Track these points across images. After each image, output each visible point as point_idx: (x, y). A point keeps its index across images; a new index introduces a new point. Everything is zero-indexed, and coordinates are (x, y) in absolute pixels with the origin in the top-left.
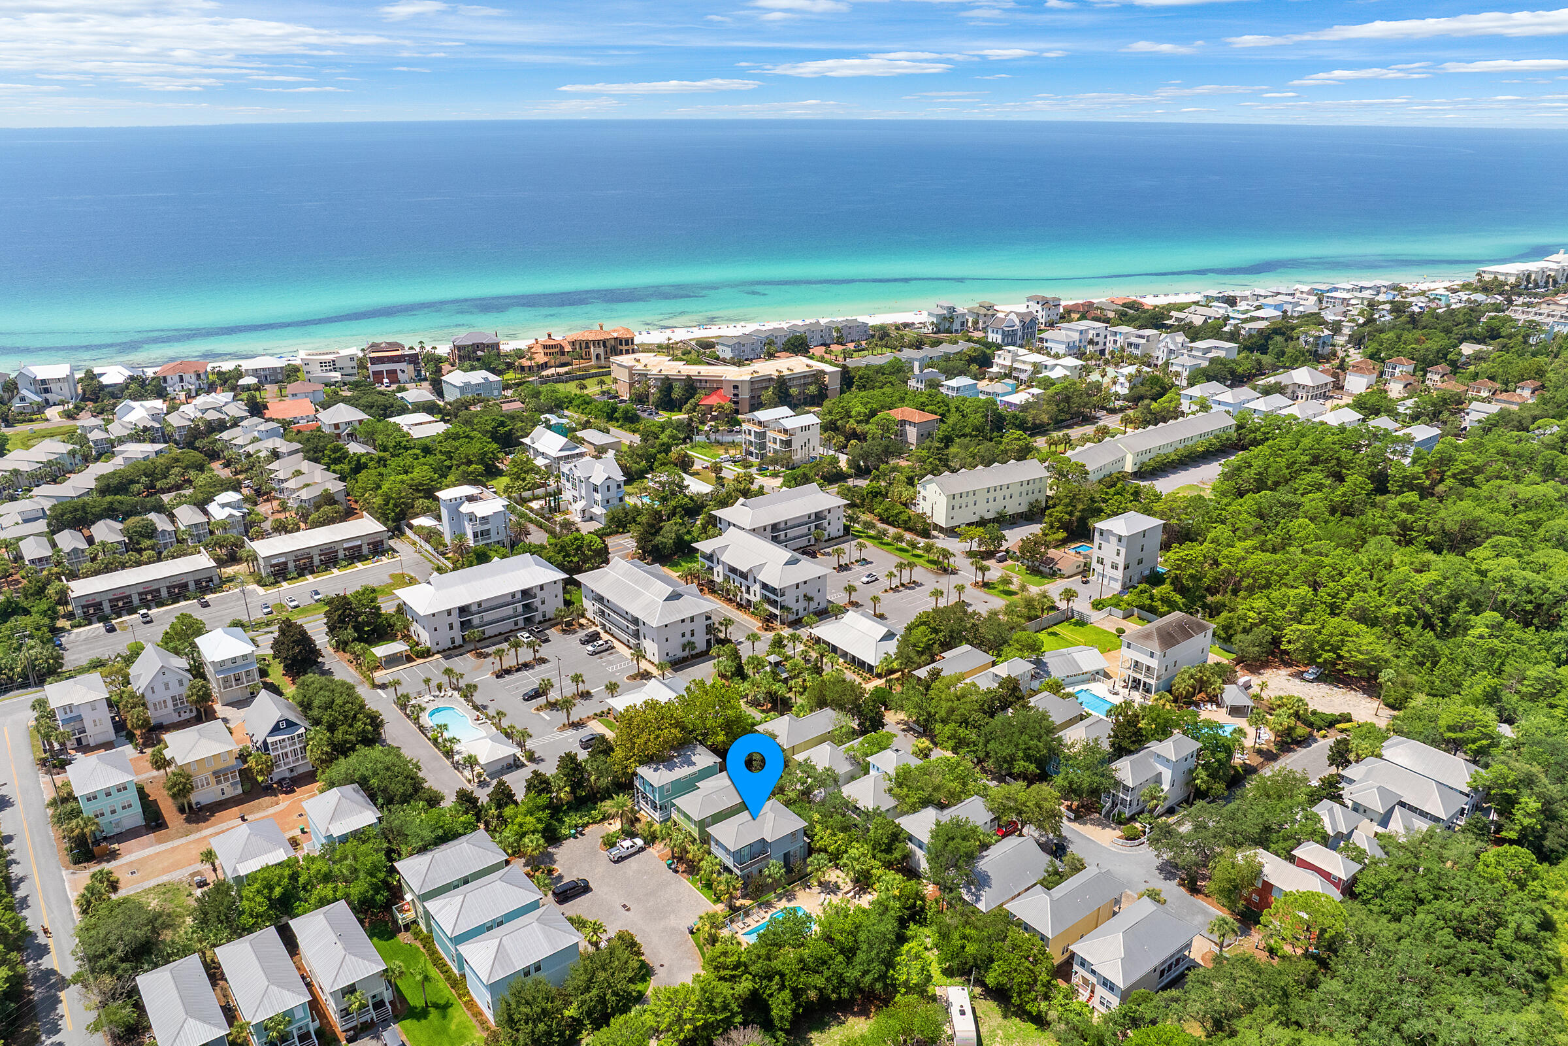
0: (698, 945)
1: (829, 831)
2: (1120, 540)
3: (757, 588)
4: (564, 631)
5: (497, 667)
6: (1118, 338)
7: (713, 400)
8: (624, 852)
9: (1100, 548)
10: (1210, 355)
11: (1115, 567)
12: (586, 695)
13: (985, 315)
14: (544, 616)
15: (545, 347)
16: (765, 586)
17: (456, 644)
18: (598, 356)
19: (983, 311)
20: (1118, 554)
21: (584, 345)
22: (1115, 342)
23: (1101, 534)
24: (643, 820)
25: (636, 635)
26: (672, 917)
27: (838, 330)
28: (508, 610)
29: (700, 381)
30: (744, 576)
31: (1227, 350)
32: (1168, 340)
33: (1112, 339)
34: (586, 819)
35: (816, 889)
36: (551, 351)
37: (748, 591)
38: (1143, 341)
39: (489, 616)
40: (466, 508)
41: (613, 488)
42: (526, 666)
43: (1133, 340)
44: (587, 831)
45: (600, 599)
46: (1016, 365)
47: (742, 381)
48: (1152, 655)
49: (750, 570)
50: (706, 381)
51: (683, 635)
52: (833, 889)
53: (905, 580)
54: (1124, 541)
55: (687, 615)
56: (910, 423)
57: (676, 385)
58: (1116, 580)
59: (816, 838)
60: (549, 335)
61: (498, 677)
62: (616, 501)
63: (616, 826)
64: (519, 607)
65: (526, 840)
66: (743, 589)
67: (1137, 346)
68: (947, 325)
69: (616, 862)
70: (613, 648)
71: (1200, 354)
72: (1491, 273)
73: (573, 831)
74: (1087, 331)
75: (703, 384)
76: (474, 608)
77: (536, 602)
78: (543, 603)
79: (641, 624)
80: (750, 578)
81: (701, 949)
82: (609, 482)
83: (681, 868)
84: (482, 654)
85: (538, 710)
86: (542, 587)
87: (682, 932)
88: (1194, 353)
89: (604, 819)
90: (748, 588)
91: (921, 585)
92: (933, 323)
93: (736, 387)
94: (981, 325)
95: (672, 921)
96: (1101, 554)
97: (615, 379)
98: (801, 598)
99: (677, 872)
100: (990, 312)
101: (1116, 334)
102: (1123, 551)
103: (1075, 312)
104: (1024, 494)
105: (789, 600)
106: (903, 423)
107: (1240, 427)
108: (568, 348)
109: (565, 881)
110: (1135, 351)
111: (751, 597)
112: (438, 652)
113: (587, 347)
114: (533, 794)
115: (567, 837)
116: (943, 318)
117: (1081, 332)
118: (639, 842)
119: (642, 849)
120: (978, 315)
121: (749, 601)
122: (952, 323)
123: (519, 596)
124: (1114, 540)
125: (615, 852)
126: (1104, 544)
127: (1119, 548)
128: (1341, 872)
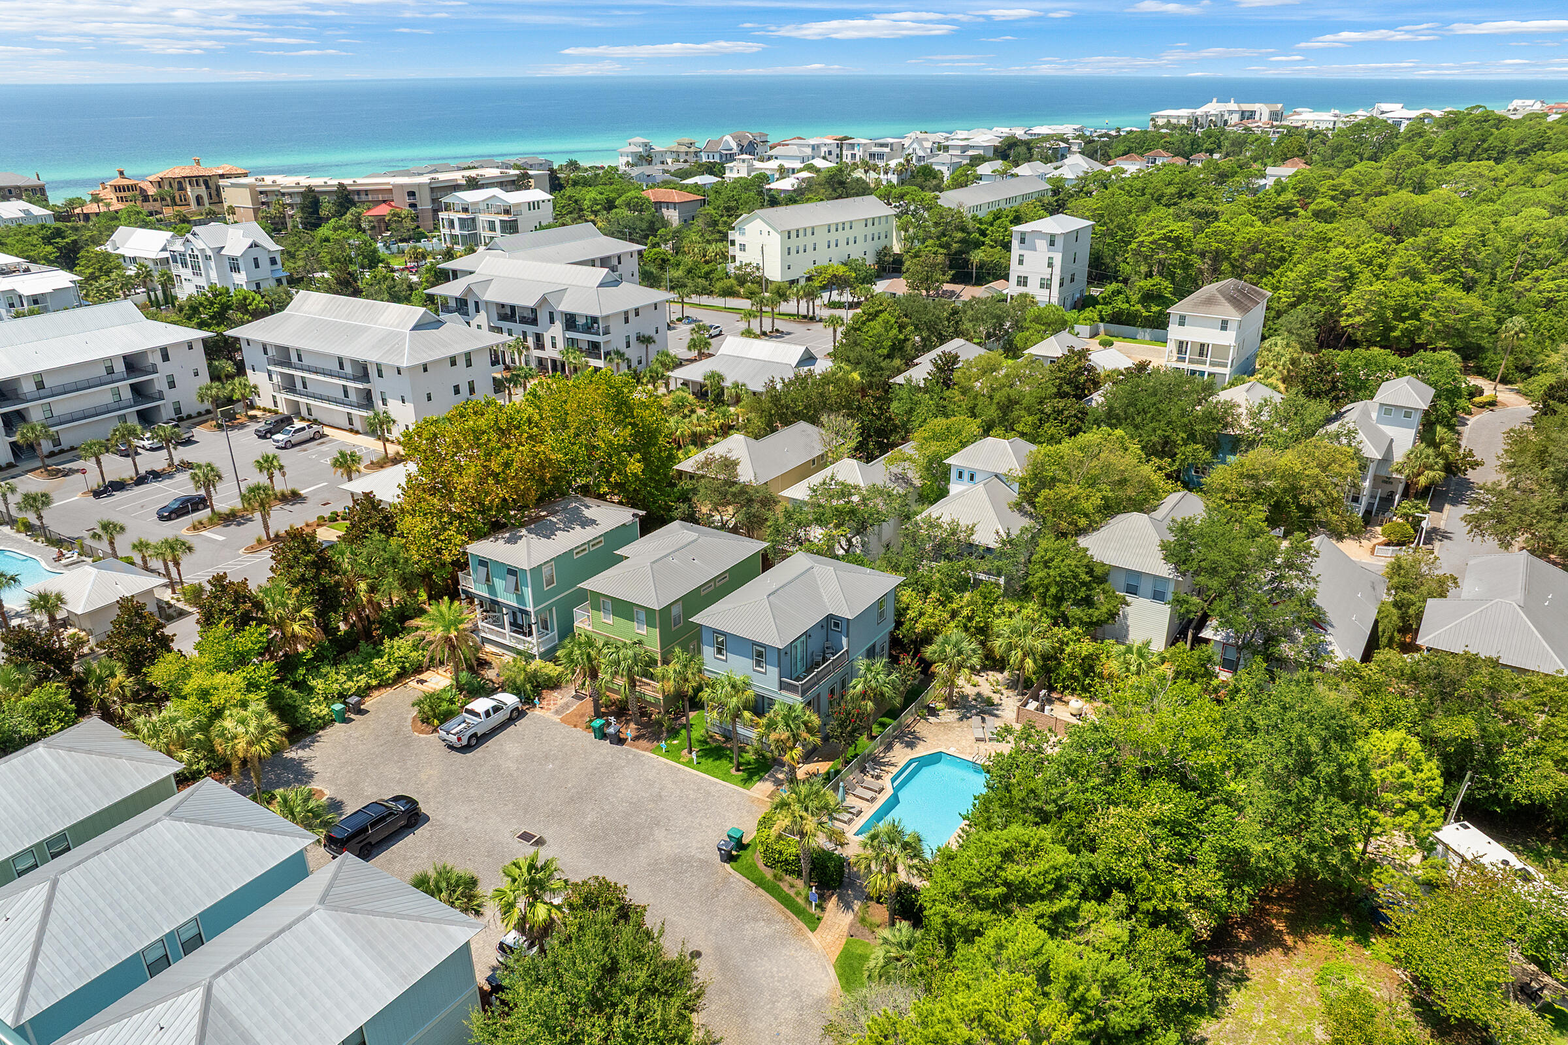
0: (760, 883)
1: (934, 594)
2: (1052, 243)
3: (557, 330)
4: (220, 427)
5: (94, 480)
6: (856, 150)
7: (383, 210)
8: (481, 725)
9: (1021, 262)
10: (970, 153)
11: (1045, 285)
12: (294, 497)
13: (687, 153)
14: (178, 410)
15: (117, 189)
16: (570, 322)
18: (199, 200)
19: (684, 149)
20: (1050, 265)
21: (176, 186)
23: (1022, 241)
24: (495, 661)
25: (367, 400)
26: (659, 834)
28: (102, 396)
29: (358, 192)
30: (531, 318)
31: (984, 148)
33: (849, 153)
34: (363, 680)
35: (949, 716)
36: (127, 194)
37: (540, 345)
39: (63, 405)
41: (265, 262)
42: (156, 475)
43: (875, 149)
44: (369, 703)
45: (283, 357)
47: (419, 185)
48: (1224, 326)
49: (544, 300)
50: (367, 192)
51: (457, 390)
52: (986, 707)
53: (767, 328)
54: (1059, 243)
55: (458, 349)
56: (668, 205)
57: (324, 199)
59: (911, 614)
60: (121, 173)
61: (97, 494)
63: (439, 680)
64: (124, 388)
65: (228, 724)
66: (531, 341)
68: (645, 165)
69: (466, 749)
70: (323, 436)
71: (958, 152)
72: (1163, 117)
73: (338, 706)
74: (818, 146)
75: (363, 197)
76: (28, 387)
77: (159, 381)
78: (172, 385)
79: (373, 372)
80: (543, 317)
81: (773, 890)
82: (255, 252)
83: (630, 731)
84: (59, 471)
85: (195, 528)
86: (165, 354)
87: (705, 864)
88: (951, 152)
89: (402, 675)
90: (538, 338)
91: (789, 334)
92: (628, 163)
93: (412, 194)
95: (666, 844)
96: (1022, 270)
97: (230, 207)
98: (633, 341)
99: (621, 741)
100: (692, 149)
101: (853, 146)
102: (1058, 258)
104: (869, 238)
105: (615, 340)
106: (659, 205)
107: (1055, 192)
108: (152, 191)
109: (349, 810)
110: (879, 163)
111: (549, 353)
113: (181, 188)
114: (222, 628)
115: (326, 723)
116: (640, 156)
117: (813, 147)
118: (510, 699)
119: (517, 715)
120: (678, 153)
121: (540, 361)
123: (120, 367)
124: (1042, 244)
125: (455, 727)
126: (1028, 254)
127: (1051, 254)
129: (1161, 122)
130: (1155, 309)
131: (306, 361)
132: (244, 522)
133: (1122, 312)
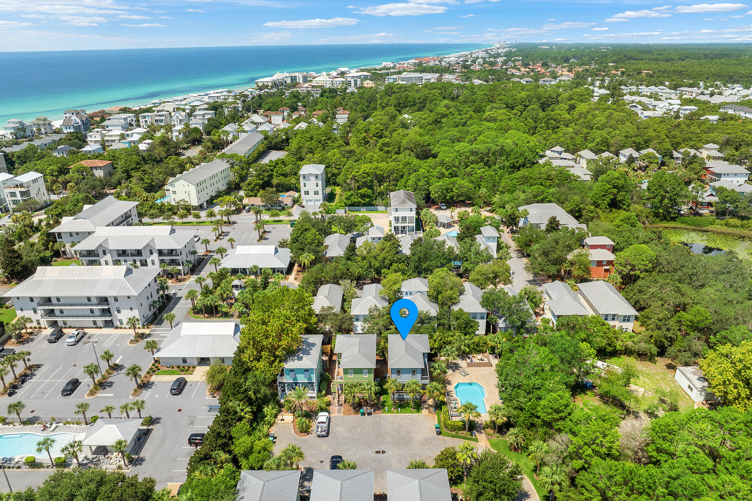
0: (453, 436)
2: (317, 177)
3: (154, 257)
4: (20, 343)
6: (147, 119)
9: (305, 186)
11: (316, 193)
12: (118, 367)
13: (44, 124)
16: (160, 252)
19: (42, 122)
20: (317, 186)
22: (146, 121)
23: (304, 178)
25: (107, 313)
26: (413, 435)
30: (138, 254)
31: (212, 114)
32: (177, 115)
33: (144, 120)
35: (450, 372)
38: (164, 118)
42: (26, 376)
43: (157, 118)
44: (273, 434)
45: (46, 302)
48: (411, 210)
49: (147, 245)
51: (148, 298)
52: (456, 366)
53: (220, 232)
54: (320, 177)
56: (96, 168)
58: (319, 200)
67: (161, 121)
68: (22, 133)
69: (326, 435)
70: (87, 333)
74: (127, 118)
79: (111, 300)
80: (145, 253)
81: (459, 437)
83: (369, 410)
85: (90, 394)
87: (434, 438)
88: (197, 117)
92: (11, 133)
94: (43, 131)
95: (418, 437)
96: (306, 189)
98: (188, 254)
99: (370, 414)
100: (47, 122)
101: (145, 117)
102: (320, 183)
103: (95, 117)
104: (223, 178)
106: (91, 169)
110: (161, 124)
116: (18, 129)
117: (124, 119)
120: (39, 125)
122: (25, 131)
124: (313, 178)
126: (307, 182)
127: (317, 182)
128: (610, 242)
129: (260, 84)
130: (367, 200)
131: (62, 301)
132: (111, 384)
133: (355, 202)
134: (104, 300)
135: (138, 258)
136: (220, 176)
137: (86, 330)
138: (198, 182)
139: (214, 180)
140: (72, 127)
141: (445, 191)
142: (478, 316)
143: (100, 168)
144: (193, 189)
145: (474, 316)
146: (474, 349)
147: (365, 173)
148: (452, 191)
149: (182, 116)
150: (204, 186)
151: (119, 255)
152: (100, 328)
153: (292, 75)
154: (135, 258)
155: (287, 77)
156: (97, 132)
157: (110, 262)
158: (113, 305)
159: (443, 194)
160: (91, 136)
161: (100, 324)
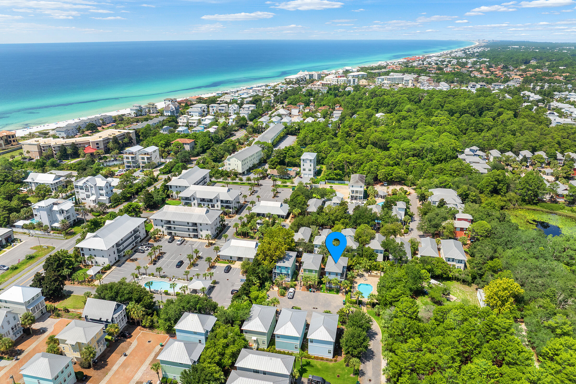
2: (311, 161)
3: (218, 204)
4: (155, 241)
6: (214, 108)
9: (303, 165)
11: (310, 170)
12: (200, 257)
13: (153, 108)
14: (141, 238)
16: (222, 202)
17: (117, 260)
19: (151, 106)
20: (311, 166)
22: (213, 110)
23: (303, 161)
25: (196, 231)
26: (332, 303)
27: (102, 120)
28: (131, 240)
30: (211, 201)
32: (233, 106)
33: (212, 109)
35: (358, 278)
38: (224, 108)
39: (125, 244)
40: (55, 208)
41: (109, 186)
42: (159, 257)
43: (220, 108)
44: (268, 295)
45: (168, 222)
46: (189, 121)
47: (100, 141)
48: (361, 187)
49: (216, 197)
51: (215, 225)
52: (362, 275)
54: (312, 161)
57: (68, 148)
58: (311, 175)
61: (153, 264)
62: (110, 192)
63: (276, 289)
64: (133, 237)
65: (273, 300)
67: (223, 110)
68: (140, 113)
74: (202, 107)
76: (121, 242)
77: (138, 234)
78: (140, 233)
79: (198, 225)
80: (215, 201)
83: (314, 290)
84: (132, 260)
85: (189, 268)
86: (138, 227)
90: (213, 205)
92: (134, 113)
93: (97, 144)
94: (152, 111)
96: (304, 167)
97: (28, 151)
99: (314, 292)
100: (154, 106)
101: (213, 107)
102: (312, 164)
103: (182, 103)
104: (257, 156)
105: (233, 205)
106: (183, 144)
107: (286, 127)
110: (222, 112)
112: (112, 266)
116: (138, 110)
117: (200, 108)
120: (149, 108)
122: (141, 112)
123: (133, 233)
124: (308, 162)
126: (305, 164)
128: (470, 217)
129: (288, 80)
130: (339, 177)
131: (176, 223)
132: (197, 265)
133: (331, 178)
134: (195, 224)
135: (210, 203)
136: (255, 156)
137: (185, 238)
138: (243, 159)
139: (252, 158)
140: (169, 112)
141: (387, 175)
142: (379, 252)
143: (188, 144)
144: (240, 163)
145: (377, 251)
146: (373, 268)
147: (339, 161)
148: (392, 175)
149: (235, 107)
150: (246, 161)
151: (201, 201)
152: (192, 238)
153: (311, 73)
154: (209, 203)
155: (306, 75)
156: (185, 117)
157: (196, 204)
158: (199, 227)
159: (386, 176)
160: (181, 119)
161: (192, 236)
